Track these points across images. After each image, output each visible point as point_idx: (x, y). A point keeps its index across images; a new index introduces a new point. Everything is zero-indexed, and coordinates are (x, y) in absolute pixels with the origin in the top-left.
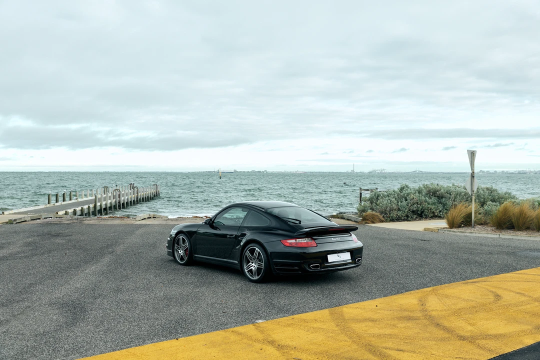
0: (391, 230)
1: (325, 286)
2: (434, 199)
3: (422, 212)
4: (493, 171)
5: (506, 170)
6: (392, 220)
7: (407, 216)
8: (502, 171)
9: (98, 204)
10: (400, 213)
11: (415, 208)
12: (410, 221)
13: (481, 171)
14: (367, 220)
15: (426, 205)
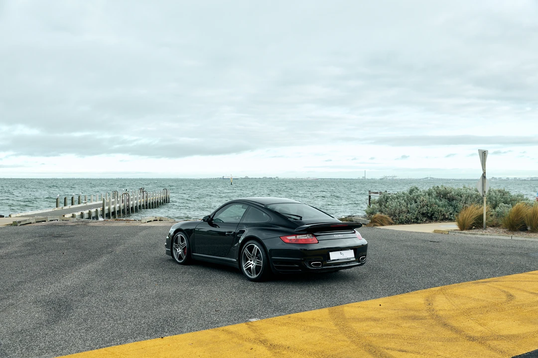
0: (399, 232)
1: (326, 285)
2: (444, 202)
3: (433, 215)
4: (505, 178)
5: (518, 177)
6: (402, 223)
7: (417, 219)
8: (515, 178)
9: (106, 208)
10: (409, 216)
11: (424, 210)
12: (420, 223)
13: (493, 178)
14: (376, 222)
15: (436, 207)
